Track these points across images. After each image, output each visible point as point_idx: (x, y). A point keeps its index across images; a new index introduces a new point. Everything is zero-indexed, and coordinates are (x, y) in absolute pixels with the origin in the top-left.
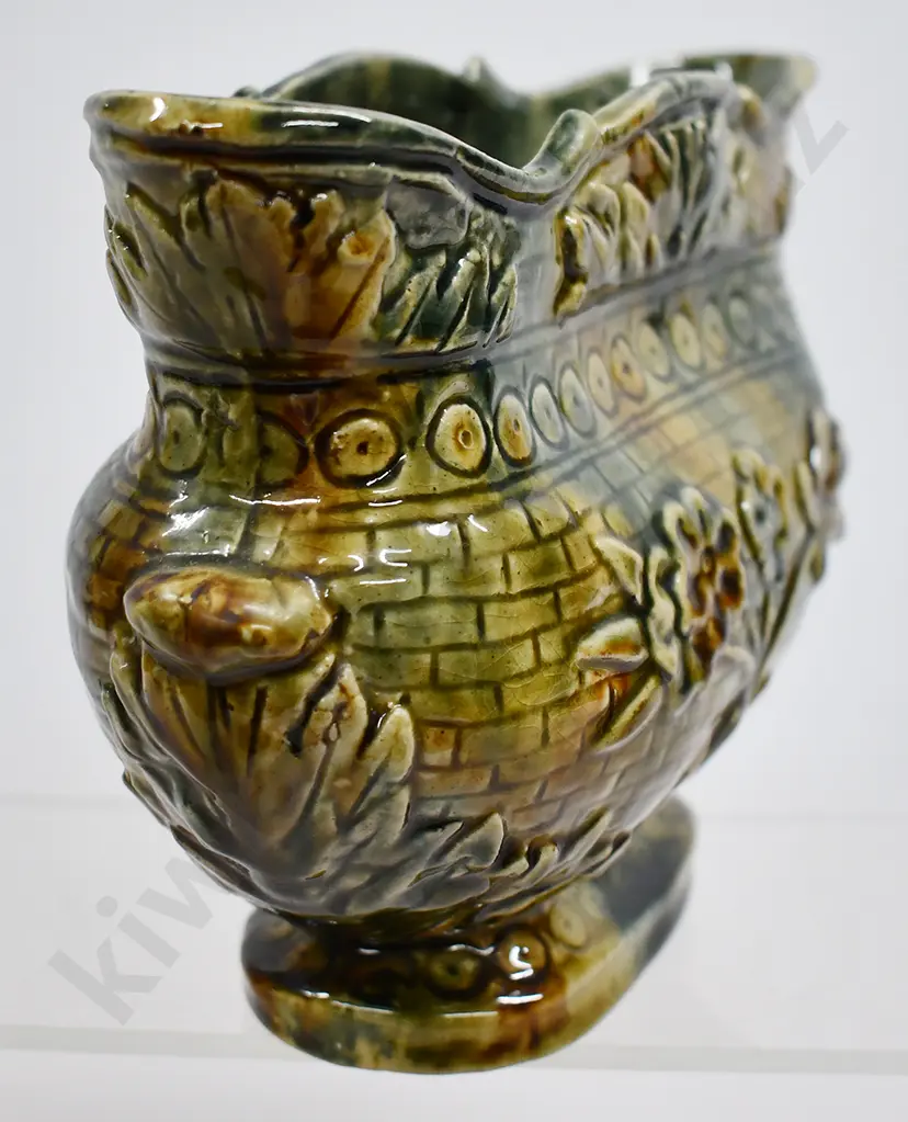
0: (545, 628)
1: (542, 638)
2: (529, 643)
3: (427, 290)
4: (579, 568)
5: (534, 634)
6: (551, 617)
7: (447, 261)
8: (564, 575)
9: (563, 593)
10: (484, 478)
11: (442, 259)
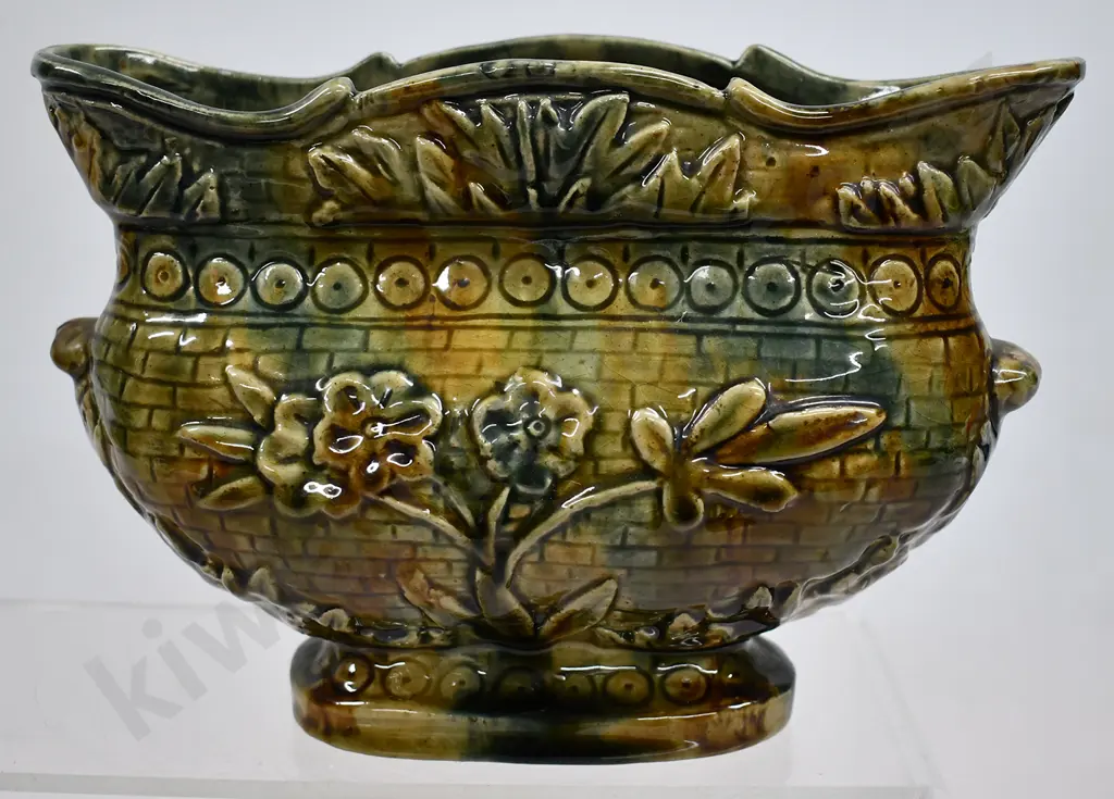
0: (160, 407)
1: (156, 412)
2: (145, 412)
3: (128, 176)
4: (200, 379)
5: (152, 408)
6: (166, 401)
7: (147, 161)
8: (185, 378)
9: (180, 391)
10: (170, 305)
11: (143, 159)
